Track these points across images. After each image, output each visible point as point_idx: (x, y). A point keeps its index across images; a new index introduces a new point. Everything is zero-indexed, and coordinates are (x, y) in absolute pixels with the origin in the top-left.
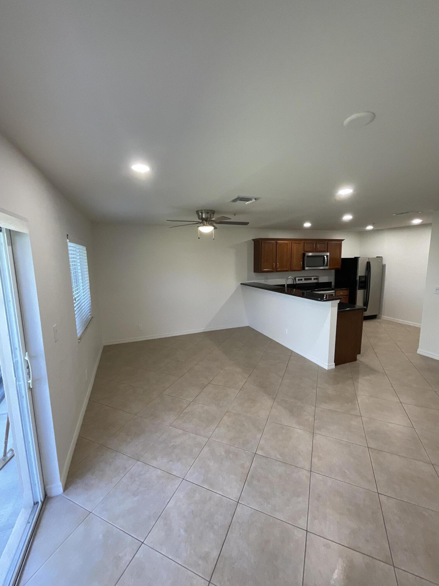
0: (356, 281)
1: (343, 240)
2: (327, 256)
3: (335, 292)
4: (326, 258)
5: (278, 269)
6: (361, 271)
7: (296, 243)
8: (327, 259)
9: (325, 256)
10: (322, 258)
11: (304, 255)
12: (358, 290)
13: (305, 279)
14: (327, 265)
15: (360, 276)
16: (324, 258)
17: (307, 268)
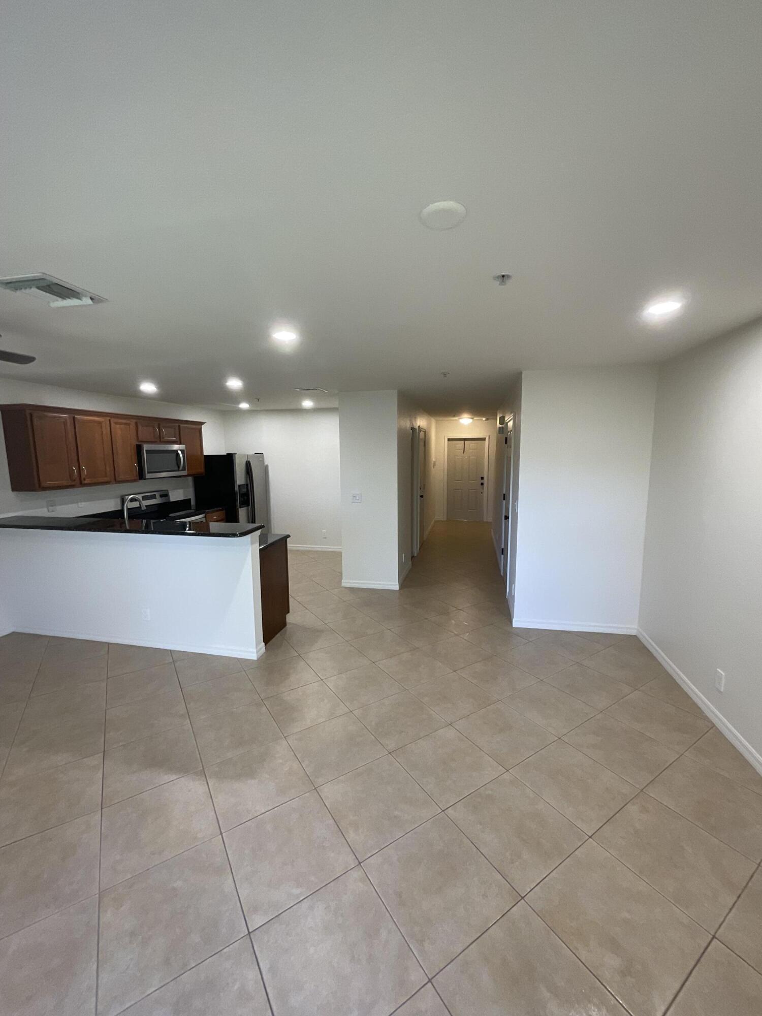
0: (234, 493)
1: (203, 423)
2: (182, 451)
3: (206, 517)
4: (181, 456)
5: (84, 479)
6: (240, 478)
7: (121, 424)
8: (184, 457)
9: (179, 452)
10: (174, 455)
11: (139, 448)
12: (239, 509)
13: (143, 497)
14: (184, 469)
15: (239, 486)
16: (178, 454)
17: (148, 476)
